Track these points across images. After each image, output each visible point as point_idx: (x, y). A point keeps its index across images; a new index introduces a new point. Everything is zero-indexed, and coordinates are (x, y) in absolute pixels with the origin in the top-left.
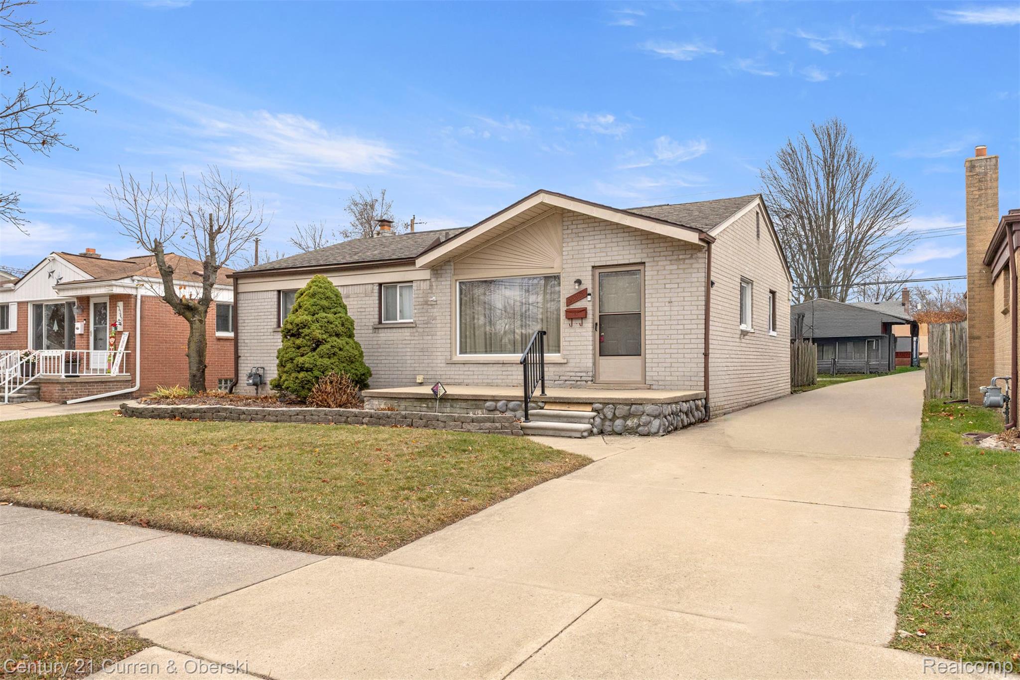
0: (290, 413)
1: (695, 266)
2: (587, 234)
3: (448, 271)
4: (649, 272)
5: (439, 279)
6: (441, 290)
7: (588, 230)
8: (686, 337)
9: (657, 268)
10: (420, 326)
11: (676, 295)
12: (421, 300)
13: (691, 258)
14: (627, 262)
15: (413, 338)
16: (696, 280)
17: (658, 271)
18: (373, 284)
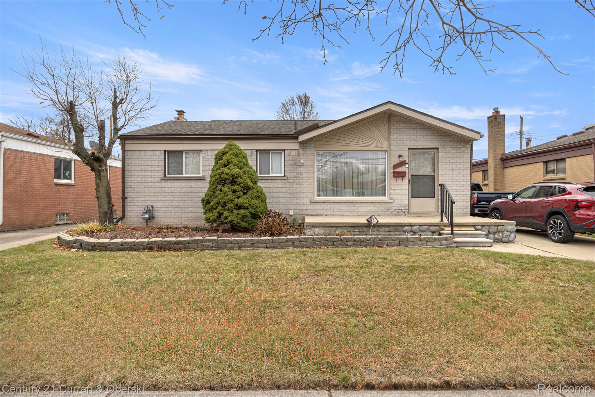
0: (280, 241)
1: (465, 151)
2: (406, 130)
3: (312, 145)
4: (441, 153)
5: (305, 150)
6: (306, 156)
7: (406, 127)
8: (461, 188)
9: (445, 151)
10: (291, 178)
11: (455, 166)
12: (292, 162)
13: (464, 147)
14: (429, 147)
15: (285, 186)
16: (466, 159)
17: (446, 153)
18: (252, 150)
